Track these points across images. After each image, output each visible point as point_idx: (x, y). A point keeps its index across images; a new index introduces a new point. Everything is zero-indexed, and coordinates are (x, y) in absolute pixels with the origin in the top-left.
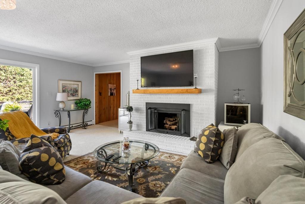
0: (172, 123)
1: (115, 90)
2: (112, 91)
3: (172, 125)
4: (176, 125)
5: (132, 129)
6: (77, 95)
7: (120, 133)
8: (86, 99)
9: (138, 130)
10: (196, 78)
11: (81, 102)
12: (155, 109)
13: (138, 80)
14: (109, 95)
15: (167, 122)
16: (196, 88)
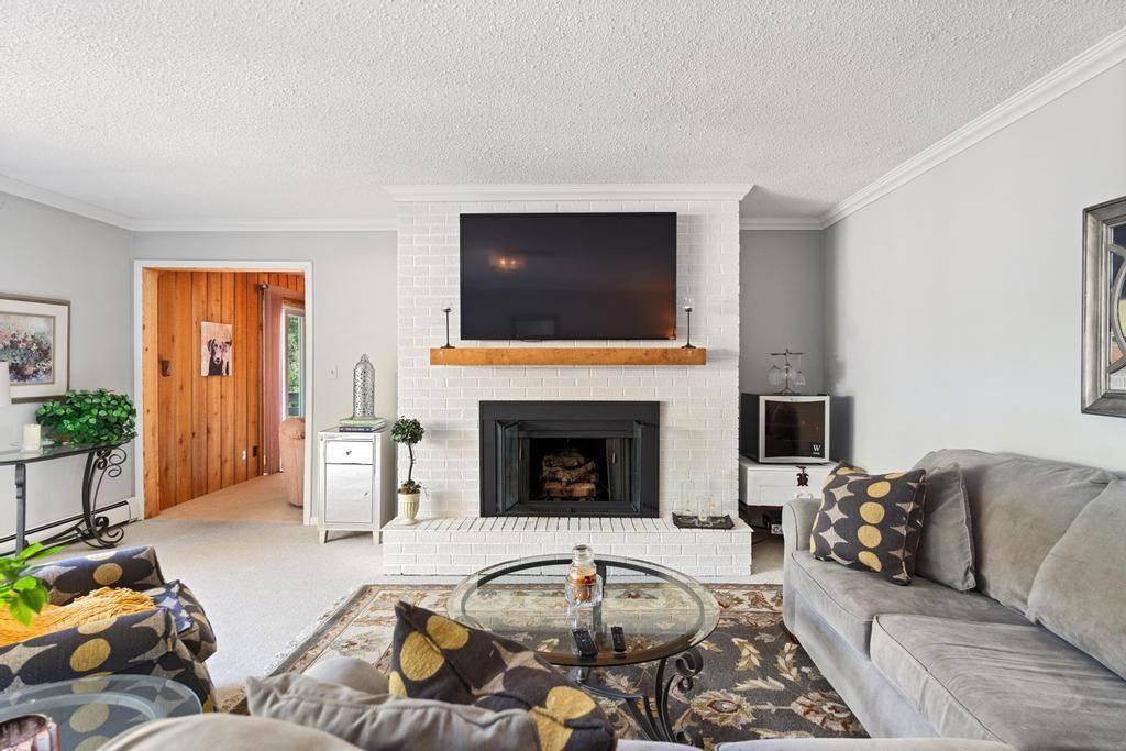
0: (575, 473)
1: (230, 350)
2: (218, 355)
3: (574, 482)
4: (589, 481)
5: (417, 517)
6: (48, 372)
7: (326, 542)
8: (101, 394)
9: (443, 516)
10: (689, 310)
11: (79, 413)
12: (521, 425)
13: (448, 311)
14: (205, 371)
15: (555, 473)
16: (688, 346)
